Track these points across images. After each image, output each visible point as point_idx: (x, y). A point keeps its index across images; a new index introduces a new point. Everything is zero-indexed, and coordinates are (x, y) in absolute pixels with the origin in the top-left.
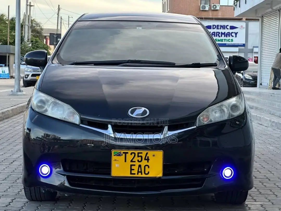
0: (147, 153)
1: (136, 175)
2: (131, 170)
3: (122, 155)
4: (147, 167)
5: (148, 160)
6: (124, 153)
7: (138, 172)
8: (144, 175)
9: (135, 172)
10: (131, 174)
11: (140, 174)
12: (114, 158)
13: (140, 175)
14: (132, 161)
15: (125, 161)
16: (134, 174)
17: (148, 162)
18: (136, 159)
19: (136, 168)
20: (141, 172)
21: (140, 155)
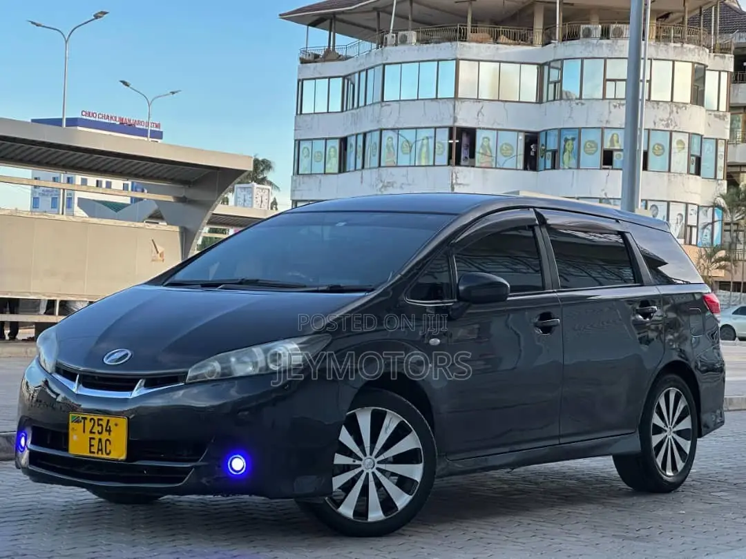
0: (108, 421)
1: (96, 455)
2: (91, 446)
3: (81, 422)
4: (108, 442)
5: (109, 431)
6: (83, 418)
7: (99, 450)
8: (105, 456)
9: (95, 449)
10: (91, 452)
11: (100, 452)
12: (72, 425)
13: (100, 455)
14: (91, 432)
15: (84, 431)
16: (94, 453)
17: (109, 434)
18: (97, 429)
19: (95, 442)
20: (101, 450)
21: (100, 422)
